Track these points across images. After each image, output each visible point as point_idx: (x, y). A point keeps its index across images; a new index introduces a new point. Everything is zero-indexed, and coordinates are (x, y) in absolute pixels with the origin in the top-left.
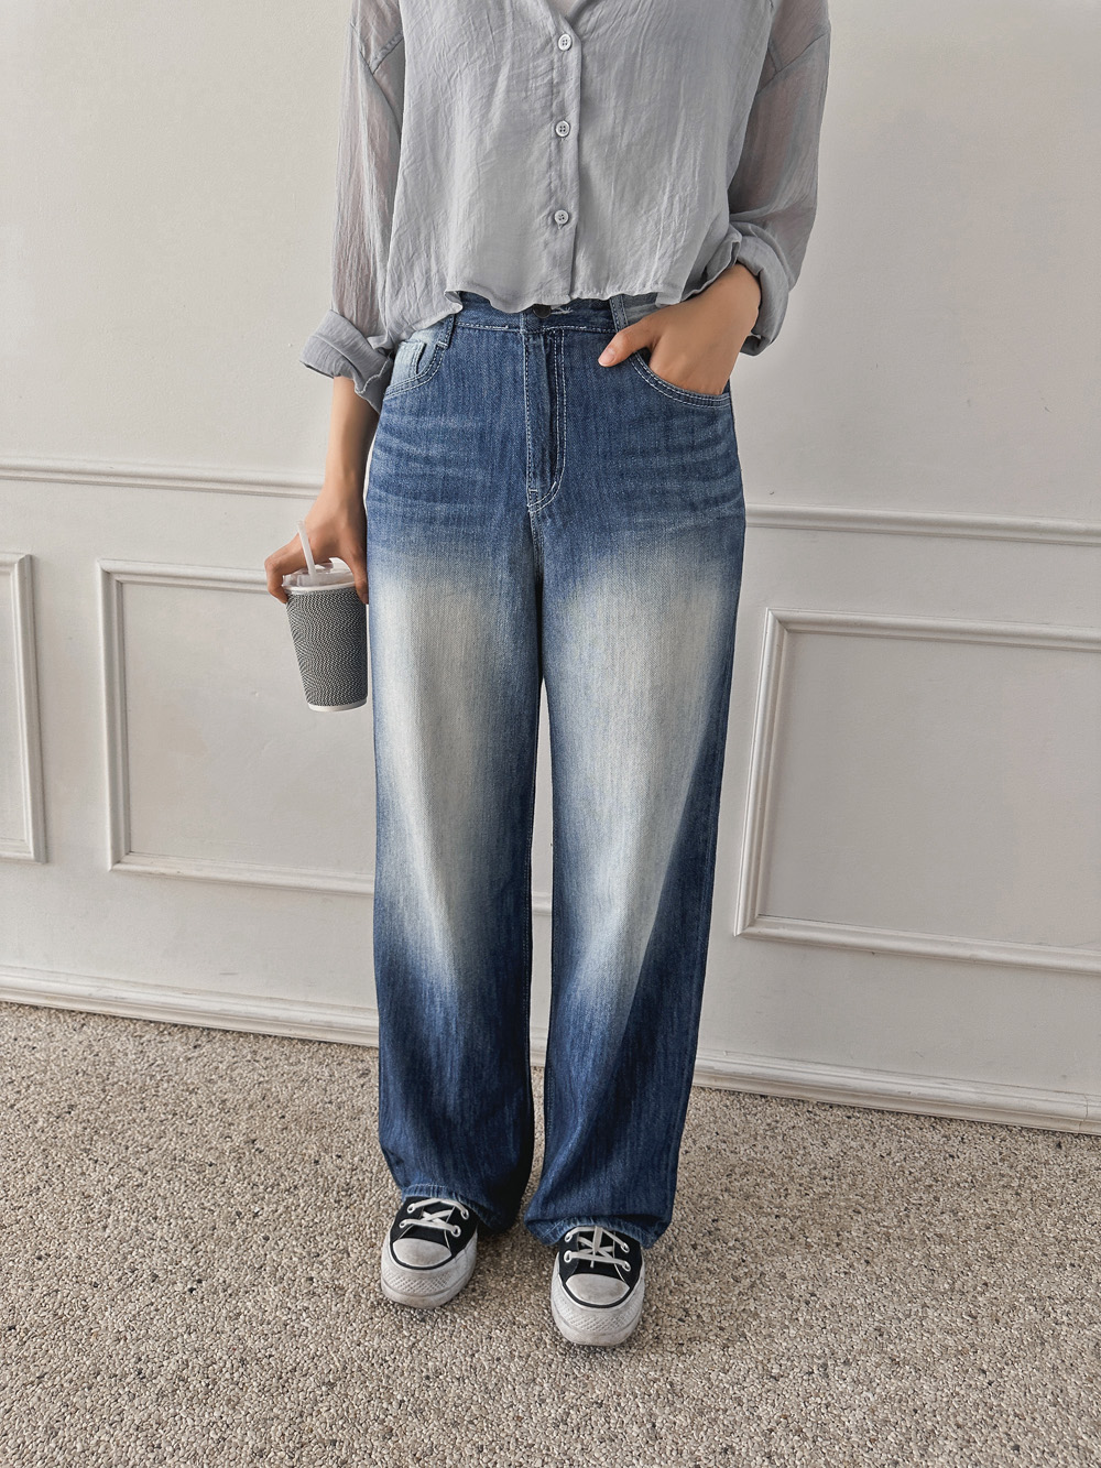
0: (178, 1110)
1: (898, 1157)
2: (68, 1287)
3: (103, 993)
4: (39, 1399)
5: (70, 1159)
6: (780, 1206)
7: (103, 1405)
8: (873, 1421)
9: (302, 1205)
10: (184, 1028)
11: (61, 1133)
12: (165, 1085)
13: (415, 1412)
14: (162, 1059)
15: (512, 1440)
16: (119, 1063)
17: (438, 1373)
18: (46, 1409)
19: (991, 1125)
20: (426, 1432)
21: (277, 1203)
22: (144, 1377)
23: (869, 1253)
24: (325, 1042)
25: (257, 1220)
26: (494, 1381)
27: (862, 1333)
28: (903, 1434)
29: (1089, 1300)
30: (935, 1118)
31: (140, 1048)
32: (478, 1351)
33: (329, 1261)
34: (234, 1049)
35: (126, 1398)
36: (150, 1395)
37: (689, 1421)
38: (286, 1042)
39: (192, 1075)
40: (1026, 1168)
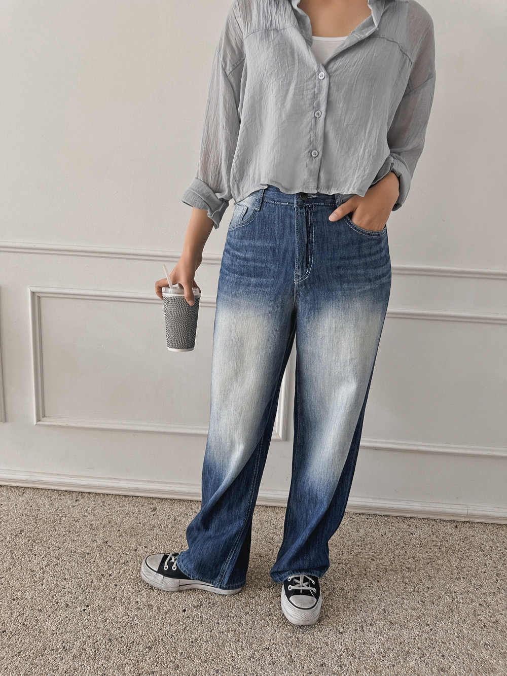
0: (71, 530)
1: (389, 535)
2: (28, 611)
3: (32, 478)
4: (20, 662)
5: (23, 554)
6: (340, 559)
7: (49, 663)
8: (383, 649)
9: (131, 569)
10: (70, 492)
11: (18, 543)
12: (64, 519)
13: (188, 657)
14: (62, 507)
15: (231, 667)
16: (42, 510)
17: (196, 640)
18: (23, 666)
19: (428, 519)
20: (193, 666)
21: (120, 569)
22: (66, 650)
23: (378, 577)
24: (135, 496)
25: (111, 577)
26: (221, 642)
27: (377, 612)
28: (396, 653)
29: (471, 592)
30: (404, 517)
31: (51, 502)
32: (213, 629)
33: (145, 594)
34: (94, 501)
35: (59, 659)
36: (69, 657)
37: (306, 653)
38: (117, 497)
39: (76, 513)
40: (443, 537)
